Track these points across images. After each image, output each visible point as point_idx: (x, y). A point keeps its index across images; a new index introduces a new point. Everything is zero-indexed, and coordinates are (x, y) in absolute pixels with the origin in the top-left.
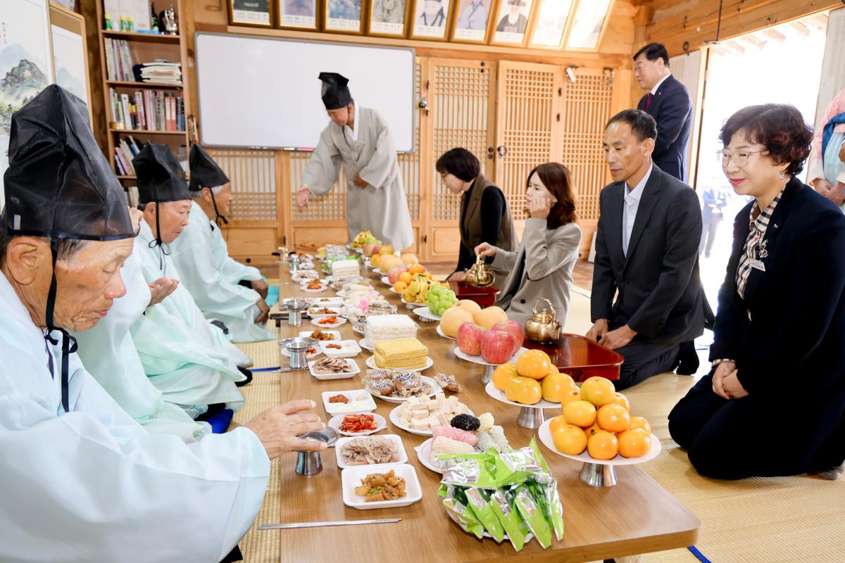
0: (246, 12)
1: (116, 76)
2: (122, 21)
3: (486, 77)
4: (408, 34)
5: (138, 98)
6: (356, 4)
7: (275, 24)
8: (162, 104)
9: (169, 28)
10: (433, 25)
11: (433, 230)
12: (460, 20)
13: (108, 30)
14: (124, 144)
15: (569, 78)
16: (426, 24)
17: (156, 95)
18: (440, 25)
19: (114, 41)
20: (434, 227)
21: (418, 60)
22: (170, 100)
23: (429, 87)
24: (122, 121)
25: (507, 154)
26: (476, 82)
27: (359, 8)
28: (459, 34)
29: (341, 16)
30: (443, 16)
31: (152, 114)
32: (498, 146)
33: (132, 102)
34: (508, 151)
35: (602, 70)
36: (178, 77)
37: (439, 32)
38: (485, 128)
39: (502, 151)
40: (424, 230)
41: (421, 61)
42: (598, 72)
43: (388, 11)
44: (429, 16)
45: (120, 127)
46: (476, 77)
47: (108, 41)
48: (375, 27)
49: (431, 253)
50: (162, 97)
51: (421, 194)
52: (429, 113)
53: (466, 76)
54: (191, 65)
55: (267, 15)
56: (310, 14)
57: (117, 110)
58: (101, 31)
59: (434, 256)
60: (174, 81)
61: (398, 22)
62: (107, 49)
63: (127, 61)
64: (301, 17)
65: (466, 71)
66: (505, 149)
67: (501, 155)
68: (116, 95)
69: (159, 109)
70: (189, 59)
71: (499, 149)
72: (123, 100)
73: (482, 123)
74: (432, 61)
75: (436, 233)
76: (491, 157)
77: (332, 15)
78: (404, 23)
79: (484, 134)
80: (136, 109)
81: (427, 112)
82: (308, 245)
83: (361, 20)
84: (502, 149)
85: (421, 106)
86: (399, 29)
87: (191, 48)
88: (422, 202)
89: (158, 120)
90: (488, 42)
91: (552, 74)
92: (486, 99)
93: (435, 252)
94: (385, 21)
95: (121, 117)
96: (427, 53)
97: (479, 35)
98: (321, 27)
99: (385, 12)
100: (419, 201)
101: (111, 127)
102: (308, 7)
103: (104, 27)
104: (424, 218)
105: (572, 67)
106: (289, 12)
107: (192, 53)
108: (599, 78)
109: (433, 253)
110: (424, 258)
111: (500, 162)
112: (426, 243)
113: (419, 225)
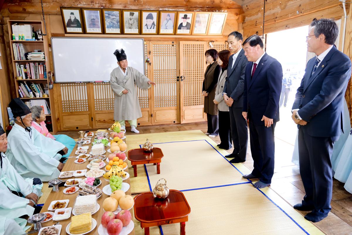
0: (72, 28)
1: (18, 58)
2: (19, 36)
3: (175, 48)
4: (140, 32)
5: (27, 66)
6: (117, 23)
7: (84, 32)
8: (37, 68)
9: (39, 37)
10: (151, 28)
11: (155, 111)
12: (162, 26)
13: (14, 40)
14: (22, 85)
15: (210, 46)
16: (148, 28)
17: (35, 64)
18: (153, 28)
19: (17, 44)
21: (145, 43)
22: (41, 66)
23: (151, 53)
24: (21, 76)
26: (171, 50)
27: (119, 24)
28: (162, 32)
29: (112, 28)
30: (154, 25)
31: (33, 72)
32: (181, 76)
33: (25, 68)
34: (185, 78)
35: (225, 42)
36: (43, 57)
37: (154, 31)
38: (175, 69)
40: (151, 112)
41: (146, 43)
42: (223, 43)
43: (131, 24)
44: (149, 25)
45: (20, 78)
46: (171, 48)
47: (14, 45)
48: (126, 31)
49: (154, 121)
50: (37, 65)
51: (149, 97)
52: (151, 64)
53: (166, 48)
54: (50, 50)
55: (81, 29)
56: (99, 28)
57: (19, 71)
58: (11, 41)
60: (41, 59)
61: (136, 28)
62: (14, 47)
63: (22, 52)
64: (95, 29)
65: (166, 46)
67: (182, 79)
68: (18, 65)
69: (36, 70)
70: (50, 48)
71: (181, 77)
72: (21, 67)
73: (174, 66)
74: (151, 42)
75: (156, 112)
76: (178, 80)
77: (108, 27)
78: (138, 28)
79: (175, 71)
80: (27, 71)
81: (150, 64)
82: (102, 120)
83: (120, 28)
84: (183, 77)
85: (147, 61)
86: (137, 31)
87: (50, 43)
88: (150, 101)
89: (36, 74)
90: (175, 33)
91: (203, 45)
92: (175, 57)
93: (156, 120)
94: (130, 28)
95: (21, 74)
96: (149, 40)
97: (171, 31)
98: (104, 32)
99: (130, 25)
100: (149, 99)
101: (16, 79)
102: (98, 25)
103: (12, 39)
104: (151, 107)
105: (211, 41)
106: (90, 27)
107: (50, 46)
108: (224, 45)
109: (156, 121)
110: (152, 123)
111: (182, 83)
112: (152, 117)
113: (149, 109)
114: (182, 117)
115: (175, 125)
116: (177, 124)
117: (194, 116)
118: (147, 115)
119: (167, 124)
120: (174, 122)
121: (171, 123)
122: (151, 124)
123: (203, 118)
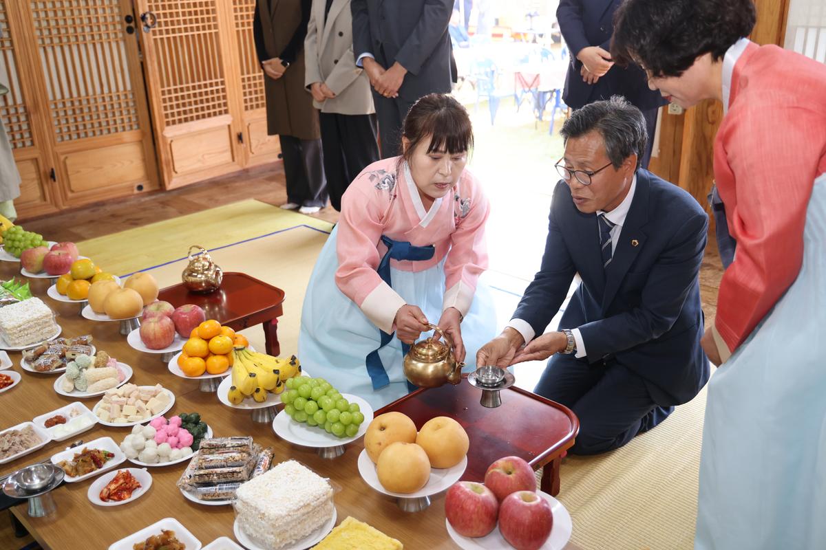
11: (62, 158)
20: (63, 154)
25: (157, 25)
32: (141, 12)
34: (157, 20)
39: (149, 21)
40: (46, 160)
49: (66, 195)
51: (29, 103)
59: (73, 199)
66: (152, 15)
67: (147, 26)
71: (143, 18)
75: (68, 162)
76: (130, 30)
84: (148, 16)
88: (32, 117)
93: (72, 191)
100: (28, 114)
104: (43, 142)
109: (70, 195)
110: (56, 205)
111: (148, 38)
112: (55, 180)
113: (36, 153)
114: (168, 165)
115: (147, 199)
116: (150, 193)
117: (203, 156)
118: (34, 175)
119: (113, 199)
120: (140, 188)
121: (130, 192)
122: (53, 210)
123: (233, 160)
